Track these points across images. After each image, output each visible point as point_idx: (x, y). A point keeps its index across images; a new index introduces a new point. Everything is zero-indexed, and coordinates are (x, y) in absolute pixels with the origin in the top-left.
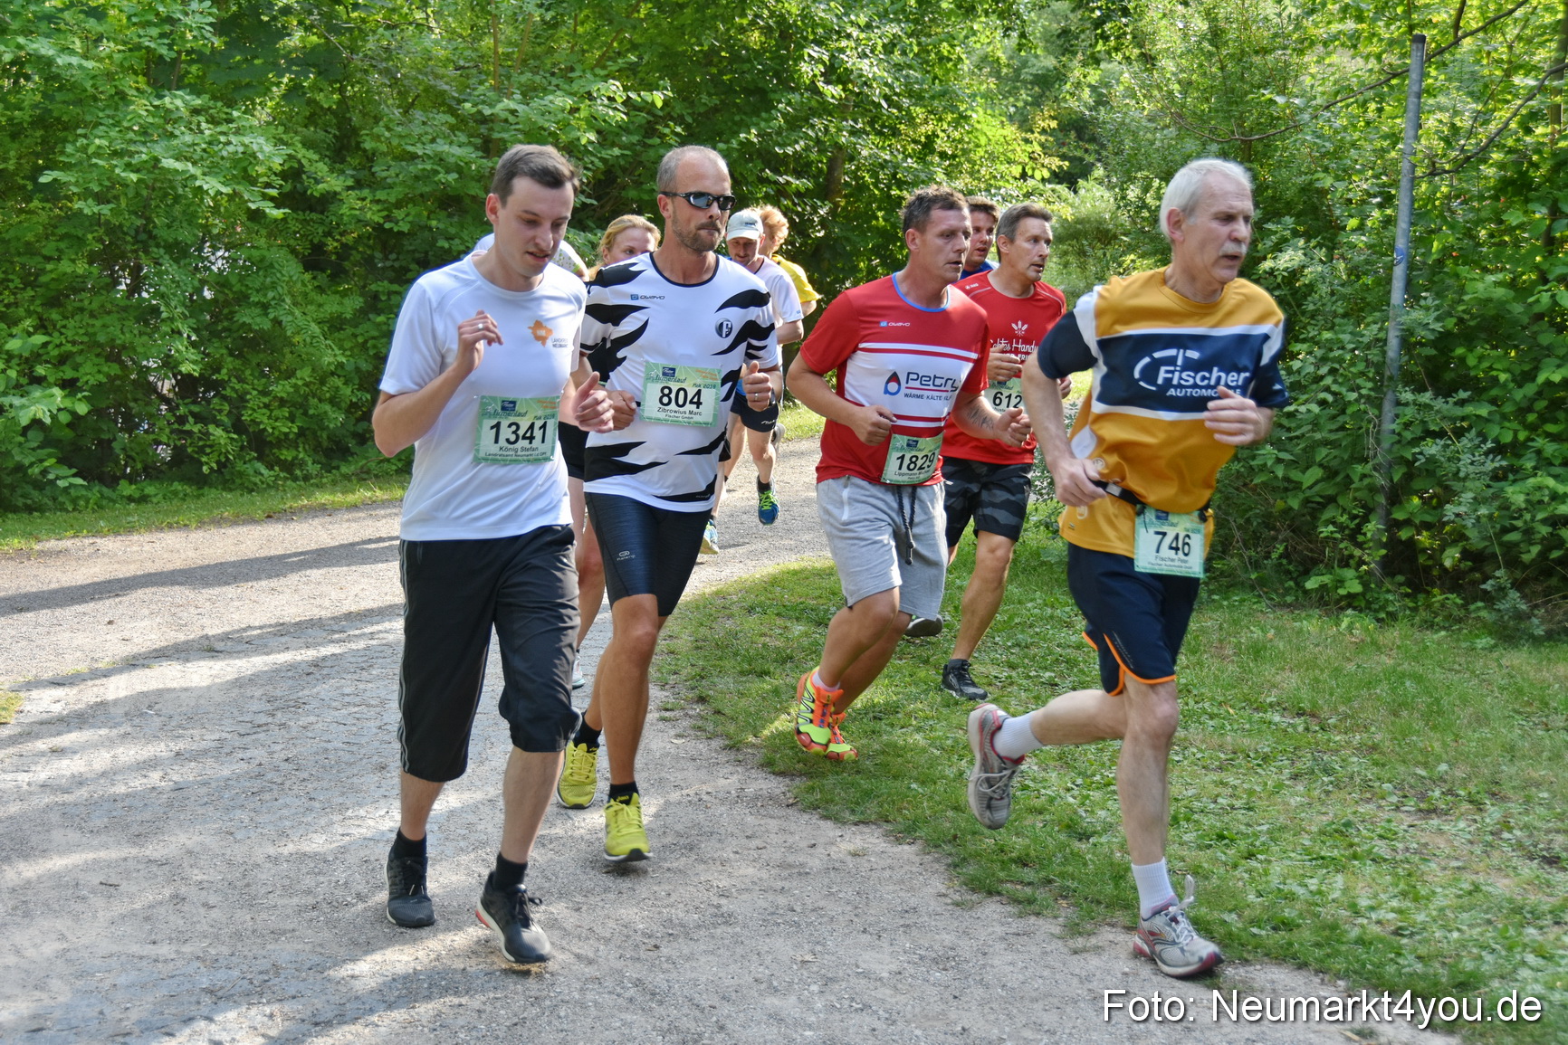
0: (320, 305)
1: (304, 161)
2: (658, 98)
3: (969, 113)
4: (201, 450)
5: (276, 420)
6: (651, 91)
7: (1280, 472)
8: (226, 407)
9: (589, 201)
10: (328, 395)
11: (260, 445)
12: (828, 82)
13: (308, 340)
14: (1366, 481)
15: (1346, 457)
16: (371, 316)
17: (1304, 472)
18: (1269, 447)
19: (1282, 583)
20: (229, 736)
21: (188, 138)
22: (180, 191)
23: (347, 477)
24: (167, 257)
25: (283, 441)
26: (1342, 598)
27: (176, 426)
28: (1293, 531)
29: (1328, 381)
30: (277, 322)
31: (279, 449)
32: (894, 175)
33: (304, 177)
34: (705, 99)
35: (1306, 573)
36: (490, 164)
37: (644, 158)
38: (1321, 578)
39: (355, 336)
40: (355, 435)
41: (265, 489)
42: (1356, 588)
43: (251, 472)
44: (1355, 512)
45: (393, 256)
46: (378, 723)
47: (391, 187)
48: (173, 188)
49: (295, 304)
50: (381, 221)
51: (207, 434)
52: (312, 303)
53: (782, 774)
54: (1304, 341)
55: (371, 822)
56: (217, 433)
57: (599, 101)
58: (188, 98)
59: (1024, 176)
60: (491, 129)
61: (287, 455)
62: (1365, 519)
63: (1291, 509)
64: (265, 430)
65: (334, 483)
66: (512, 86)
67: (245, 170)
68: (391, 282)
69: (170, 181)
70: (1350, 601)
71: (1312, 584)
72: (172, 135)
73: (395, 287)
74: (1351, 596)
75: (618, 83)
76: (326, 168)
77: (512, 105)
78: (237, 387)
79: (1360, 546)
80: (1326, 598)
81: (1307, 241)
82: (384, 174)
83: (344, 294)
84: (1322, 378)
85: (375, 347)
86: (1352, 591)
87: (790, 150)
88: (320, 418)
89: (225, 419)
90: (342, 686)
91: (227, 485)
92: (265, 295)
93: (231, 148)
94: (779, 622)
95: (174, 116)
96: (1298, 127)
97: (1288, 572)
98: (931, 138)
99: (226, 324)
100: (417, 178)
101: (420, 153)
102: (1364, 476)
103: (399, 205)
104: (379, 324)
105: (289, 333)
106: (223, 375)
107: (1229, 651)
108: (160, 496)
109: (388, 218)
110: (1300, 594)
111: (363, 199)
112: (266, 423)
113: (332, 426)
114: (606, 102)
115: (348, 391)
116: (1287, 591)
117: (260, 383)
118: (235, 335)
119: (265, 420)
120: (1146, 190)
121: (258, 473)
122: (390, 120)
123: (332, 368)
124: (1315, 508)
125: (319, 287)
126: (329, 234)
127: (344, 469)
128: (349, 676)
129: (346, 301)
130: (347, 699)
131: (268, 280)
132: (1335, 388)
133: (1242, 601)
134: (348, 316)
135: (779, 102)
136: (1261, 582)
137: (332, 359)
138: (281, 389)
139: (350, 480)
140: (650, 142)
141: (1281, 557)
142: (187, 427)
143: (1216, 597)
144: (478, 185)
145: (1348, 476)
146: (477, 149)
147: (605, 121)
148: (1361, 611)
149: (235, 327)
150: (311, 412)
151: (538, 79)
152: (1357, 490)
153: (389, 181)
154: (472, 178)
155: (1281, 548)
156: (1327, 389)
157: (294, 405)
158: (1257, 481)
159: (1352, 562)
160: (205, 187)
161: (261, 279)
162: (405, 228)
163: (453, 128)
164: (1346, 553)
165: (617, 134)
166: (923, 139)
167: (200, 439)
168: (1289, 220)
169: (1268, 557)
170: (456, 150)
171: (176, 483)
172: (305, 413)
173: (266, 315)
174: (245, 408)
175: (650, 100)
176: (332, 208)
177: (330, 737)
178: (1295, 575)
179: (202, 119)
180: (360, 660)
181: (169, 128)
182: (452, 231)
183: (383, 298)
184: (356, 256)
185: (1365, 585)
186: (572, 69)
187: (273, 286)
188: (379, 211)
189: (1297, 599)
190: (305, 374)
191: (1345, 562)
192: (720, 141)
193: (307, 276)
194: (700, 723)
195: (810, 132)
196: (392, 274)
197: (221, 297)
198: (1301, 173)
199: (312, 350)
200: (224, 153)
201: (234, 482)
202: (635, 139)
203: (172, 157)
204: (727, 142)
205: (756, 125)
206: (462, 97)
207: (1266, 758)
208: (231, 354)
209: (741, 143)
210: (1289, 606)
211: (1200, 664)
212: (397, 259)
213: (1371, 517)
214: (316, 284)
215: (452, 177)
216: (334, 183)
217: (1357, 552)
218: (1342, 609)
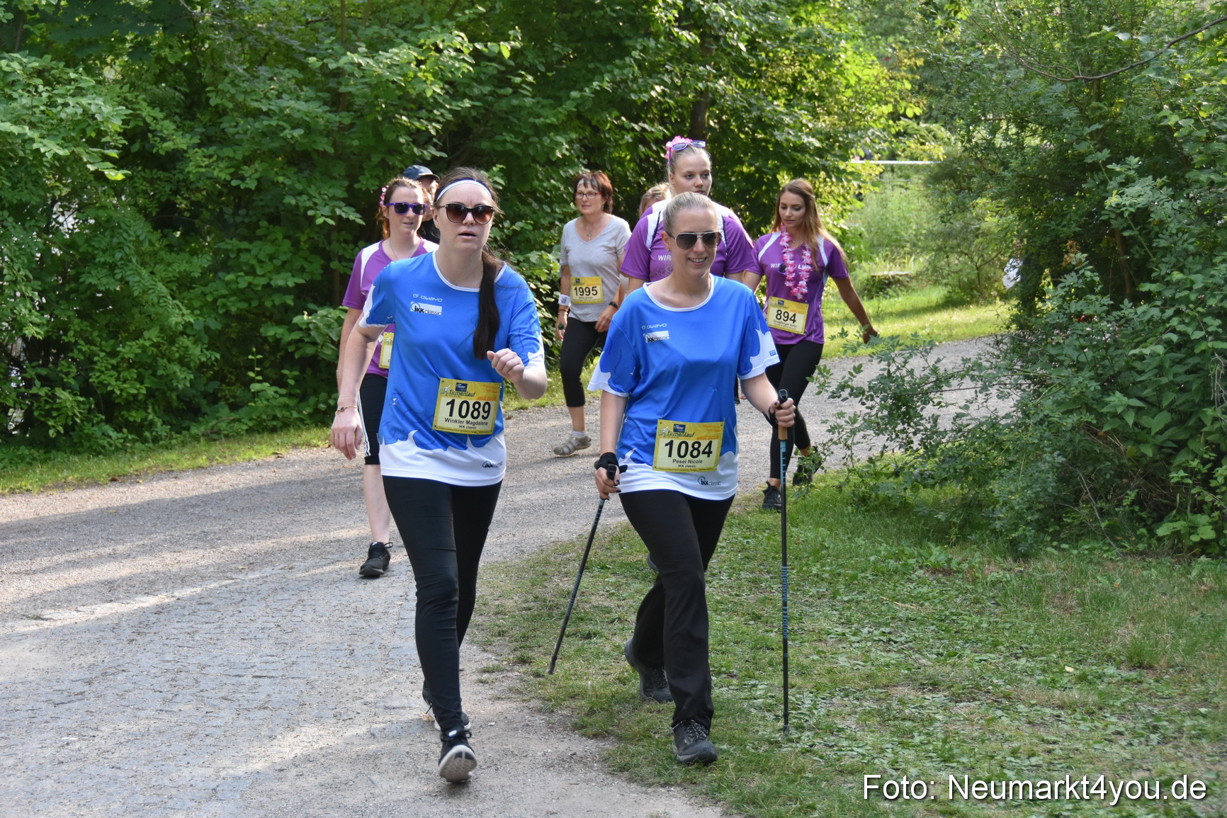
0: (169, 265)
1: (149, 120)
2: (505, 49)
3: (837, 54)
4: (48, 414)
5: (124, 382)
6: (497, 41)
7: (1130, 419)
8: (74, 370)
9: (438, 154)
10: (177, 355)
11: (109, 407)
12: (683, 28)
13: (155, 300)
14: (1217, 426)
15: (1197, 400)
16: (220, 274)
17: (1153, 418)
18: (1118, 394)
19: (1134, 531)
20: (44, 706)
21: (26, 101)
22: (21, 154)
23: (196, 438)
24: (11, 219)
25: (132, 402)
26: (1196, 544)
27: (23, 390)
28: (1146, 478)
29: (1174, 322)
30: (127, 283)
31: (129, 411)
32: (759, 118)
33: (150, 135)
34: (557, 47)
35: (1160, 520)
36: (337, 119)
37: (496, 107)
38: (1171, 525)
39: (204, 294)
40: (205, 395)
41: (113, 452)
42: (1208, 533)
43: (98, 434)
44: (1206, 456)
45: (242, 212)
46: (194, 690)
47: (239, 144)
48: (13, 151)
49: (143, 264)
50: (228, 178)
51: (54, 397)
52: (162, 261)
53: (595, 736)
54: (1154, 281)
55: (174, 792)
56: (64, 395)
57: (445, 52)
58: (25, 60)
59: (895, 116)
60: (340, 84)
61: (135, 416)
62: (1217, 463)
63: (1144, 456)
64: (113, 392)
65: (184, 444)
66: (359, 40)
67: (84, 132)
68: (242, 238)
69: (11, 144)
70: (1204, 547)
71: (1163, 530)
72: (11, 98)
73: (245, 245)
74: (1204, 543)
75: (462, 34)
76: (173, 127)
77: (356, 58)
78: (85, 348)
79: (1213, 491)
80: (1180, 545)
81: (1155, 179)
82: (232, 131)
83: (194, 253)
84: (1170, 318)
85: (224, 305)
86: (1205, 537)
87: (645, 97)
88: (169, 379)
89: (72, 382)
90: (163, 653)
91: (76, 448)
92: (114, 256)
93: (69, 110)
94: (613, 579)
95: (11, 79)
96: (1144, 65)
97: (1141, 519)
98: (799, 79)
99: (73, 285)
100: (264, 134)
101: (265, 109)
102: (1215, 419)
103: (248, 161)
104: (228, 283)
105: (136, 294)
106: (70, 338)
107: (1072, 602)
108: (6, 461)
109: (234, 176)
110: (1154, 541)
111: (210, 157)
112: (114, 386)
113: (180, 386)
114: (453, 54)
115: (197, 353)
116: (1140, 538)
117: (108, 345)
118: (83, 297)
119: (113, 383)
120: (993, 132)
121: (104, 435)
122: (238, 76)
123: (180, 328)
124: (1167, 455)
125: (167, 246)
126: (176, 192)
127: (194, 430)
128: (173, 642)
129: (195, 260)
130: (168, 666)
131: (115, 240)
132: (1181, 328)
133: (1091, 550)
134: (197, 275)
135: (635, 49)
136: (1112, 532)
137: (179, 319)
138: (129, 350)
139: (199, 441)
140: (501, 91)
141: (1133, 503)
142: (34, 390)
143: (1064, 546)
144: (325, 140)
145: (1200, 420)
146: (325, 104)
147: (452, 72)
148: (1215, 557)
149: (82, 288)
150: (160, 372)
151: (385, 32)
152: (1210, 433)
153: (237, 137)
154: (321, 133)
155: (1132, 495)
156: (1174, 331)
157: (143, 365)
158: (1106, 428)
159: (1205, 507)
160: (42, 150)
161: (108, 239)
162: (252, 185)
163: (299, 83)
164: (1199, 498)
165: (469, 86)
166: (790, 80)
167: (46, 402)
168: (1134, 161)
169: (1119, 504)
170: (301, 106)
171: (23, 448)
172: (154, 375)
173: (114, 275)
174: (93, 370)
175: (497, 51)
176: (179, 165)
177: (144, 705)
178: (1149, 522)
179: (39, 81)
180: (184, 625)
181: (7, 91)
182: (299, 187)
183: (232, 256)
184: (206, 215)
185: (1219, 531)
186: (420, 21)
187: (120, 247)
188: (227, 168)
189: (1150, 546)
190: (153, 335)
191: (1198, 508)
192: (574, 88)
193: (158, 234)
194: (519, 686)
195: (666, 78)
196: (243, 231)
197: (68, 258)
198: (1147, 112)
199: (161, 311)
200: (63, 115)
201: (82, 445)
202: (487, 89)
203: (9, 121)
204: (582, 90)
205: (611, 72)
206: (311, 51)
207: (1091, 713)
208: (81, 315)
209: (595, 92)
210: (1142, 553)
211: (1039, 615)
212: (247, 215)
213: (1223, 461)
214: (166, 242)
215: (298, 133)
216: (180, 141)
217: (1209, 498)
218: (1196, 556)
